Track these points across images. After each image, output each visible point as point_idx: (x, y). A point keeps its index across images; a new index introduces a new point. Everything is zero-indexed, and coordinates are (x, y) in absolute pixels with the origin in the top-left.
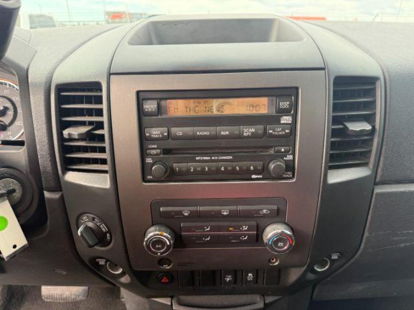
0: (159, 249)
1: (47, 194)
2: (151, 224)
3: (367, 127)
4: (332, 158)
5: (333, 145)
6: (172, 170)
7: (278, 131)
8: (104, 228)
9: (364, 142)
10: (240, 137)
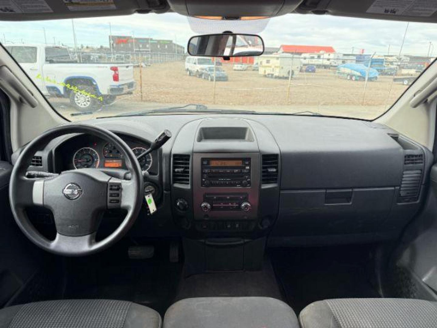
0: (205, 210)
1: (165, 192)
2: (202, 200)
3: (274, 170)
4: (263, 180)
5: (263, 176)
6: (211, 183)
7: (245, 171)
8: (186, 203)
9: (274, 175)
10: (234, 173)
